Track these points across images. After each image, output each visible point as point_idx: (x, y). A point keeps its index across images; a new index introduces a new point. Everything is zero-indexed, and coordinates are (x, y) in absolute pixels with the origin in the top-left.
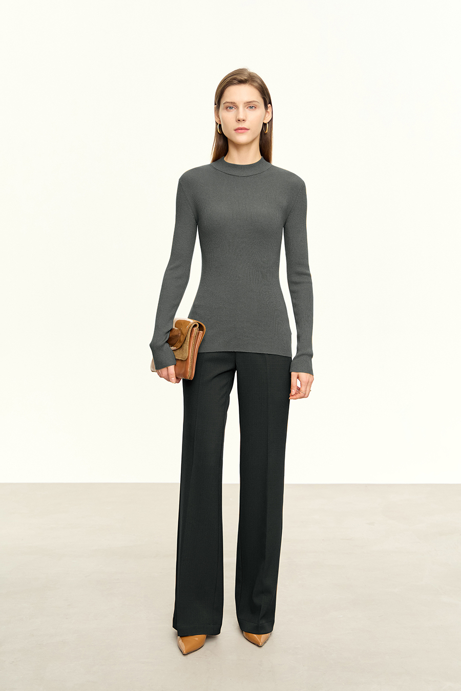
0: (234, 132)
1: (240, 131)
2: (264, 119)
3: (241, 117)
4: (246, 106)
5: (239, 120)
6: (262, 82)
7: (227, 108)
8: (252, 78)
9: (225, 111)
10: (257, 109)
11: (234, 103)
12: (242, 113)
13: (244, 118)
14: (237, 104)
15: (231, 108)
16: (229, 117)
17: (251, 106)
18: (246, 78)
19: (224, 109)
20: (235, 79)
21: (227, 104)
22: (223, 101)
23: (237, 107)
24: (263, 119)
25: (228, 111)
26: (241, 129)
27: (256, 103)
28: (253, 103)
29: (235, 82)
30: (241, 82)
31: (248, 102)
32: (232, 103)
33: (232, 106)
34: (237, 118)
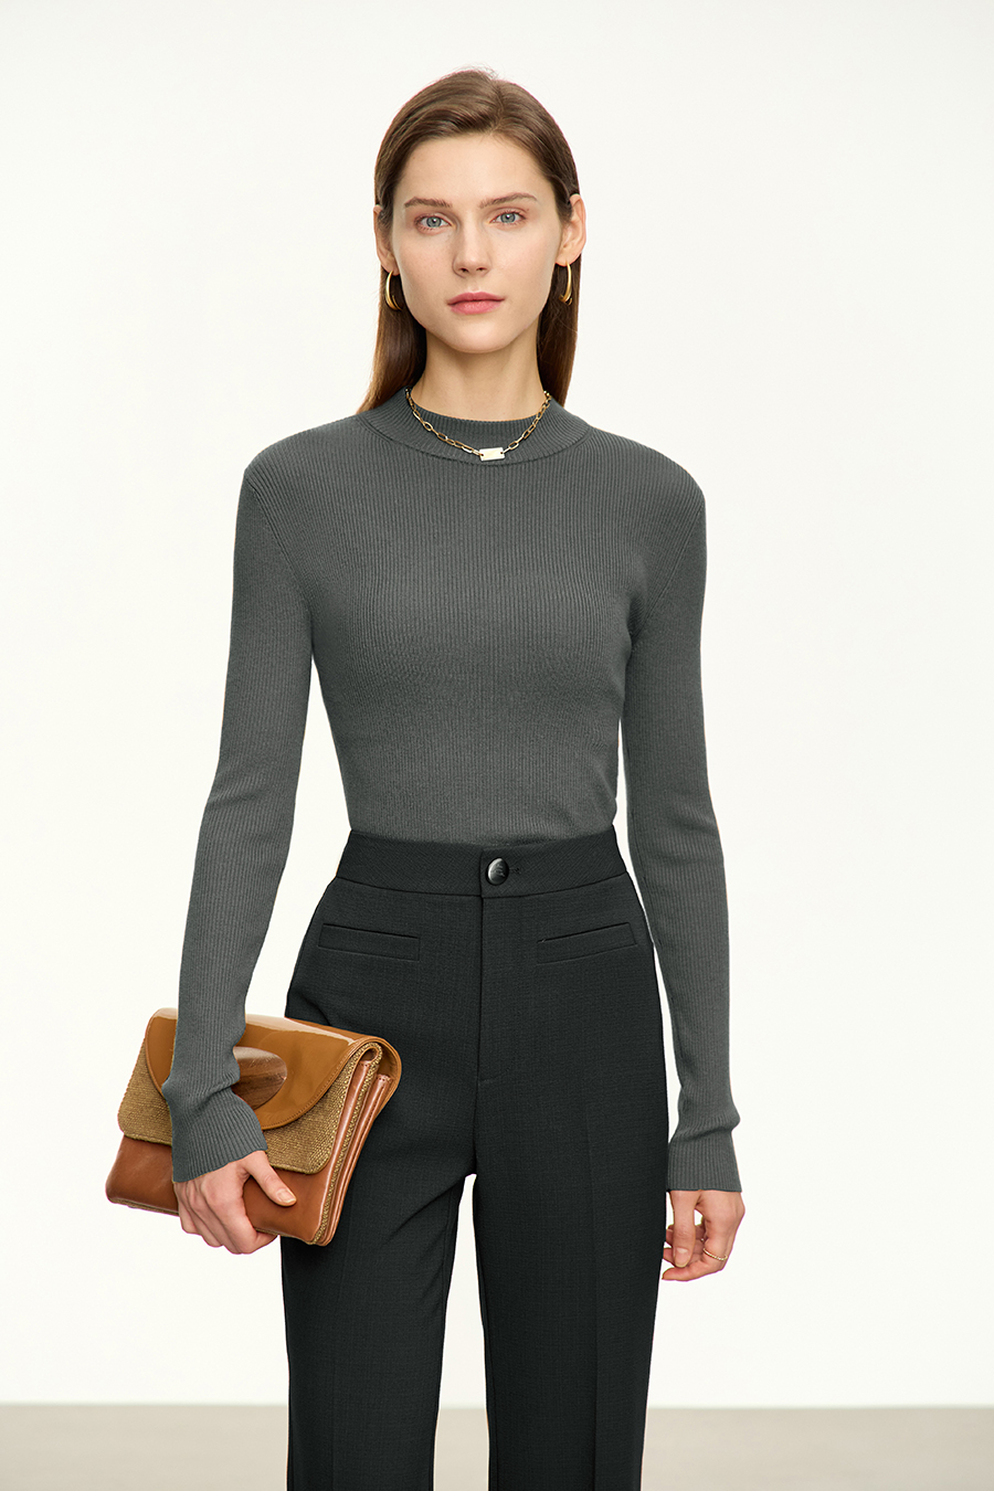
0: (447, 309)
1: (469, 307)
2: (559, 252)
3: (472, 257)
4: (487, 216)
5: (464, 270)
6: (547, 119)
7: (418, 221)
8: (507, 108)
9: (413, 232)
10: (529, 225)
11: (443, 204)
12: (476, 240)
13: (484, 262)
14: (456, 208)
15: (433, 221)
16: (426, 256)
17: (506, 212)
18: (483, 108)
19: (407, 226)
20: (443, 115)
21: (419, 209)
22: (403, 195)
23: (455, 220)
24: (553, 254)
25: (421, 232)
26: (475, 299)
27: (524, 203)
28: (515, 203)
29: (446, 125)
30: (470, 125)
31: (494, 201)
32: (434, 203)
33: (437, 215)
34: (458, 260)
